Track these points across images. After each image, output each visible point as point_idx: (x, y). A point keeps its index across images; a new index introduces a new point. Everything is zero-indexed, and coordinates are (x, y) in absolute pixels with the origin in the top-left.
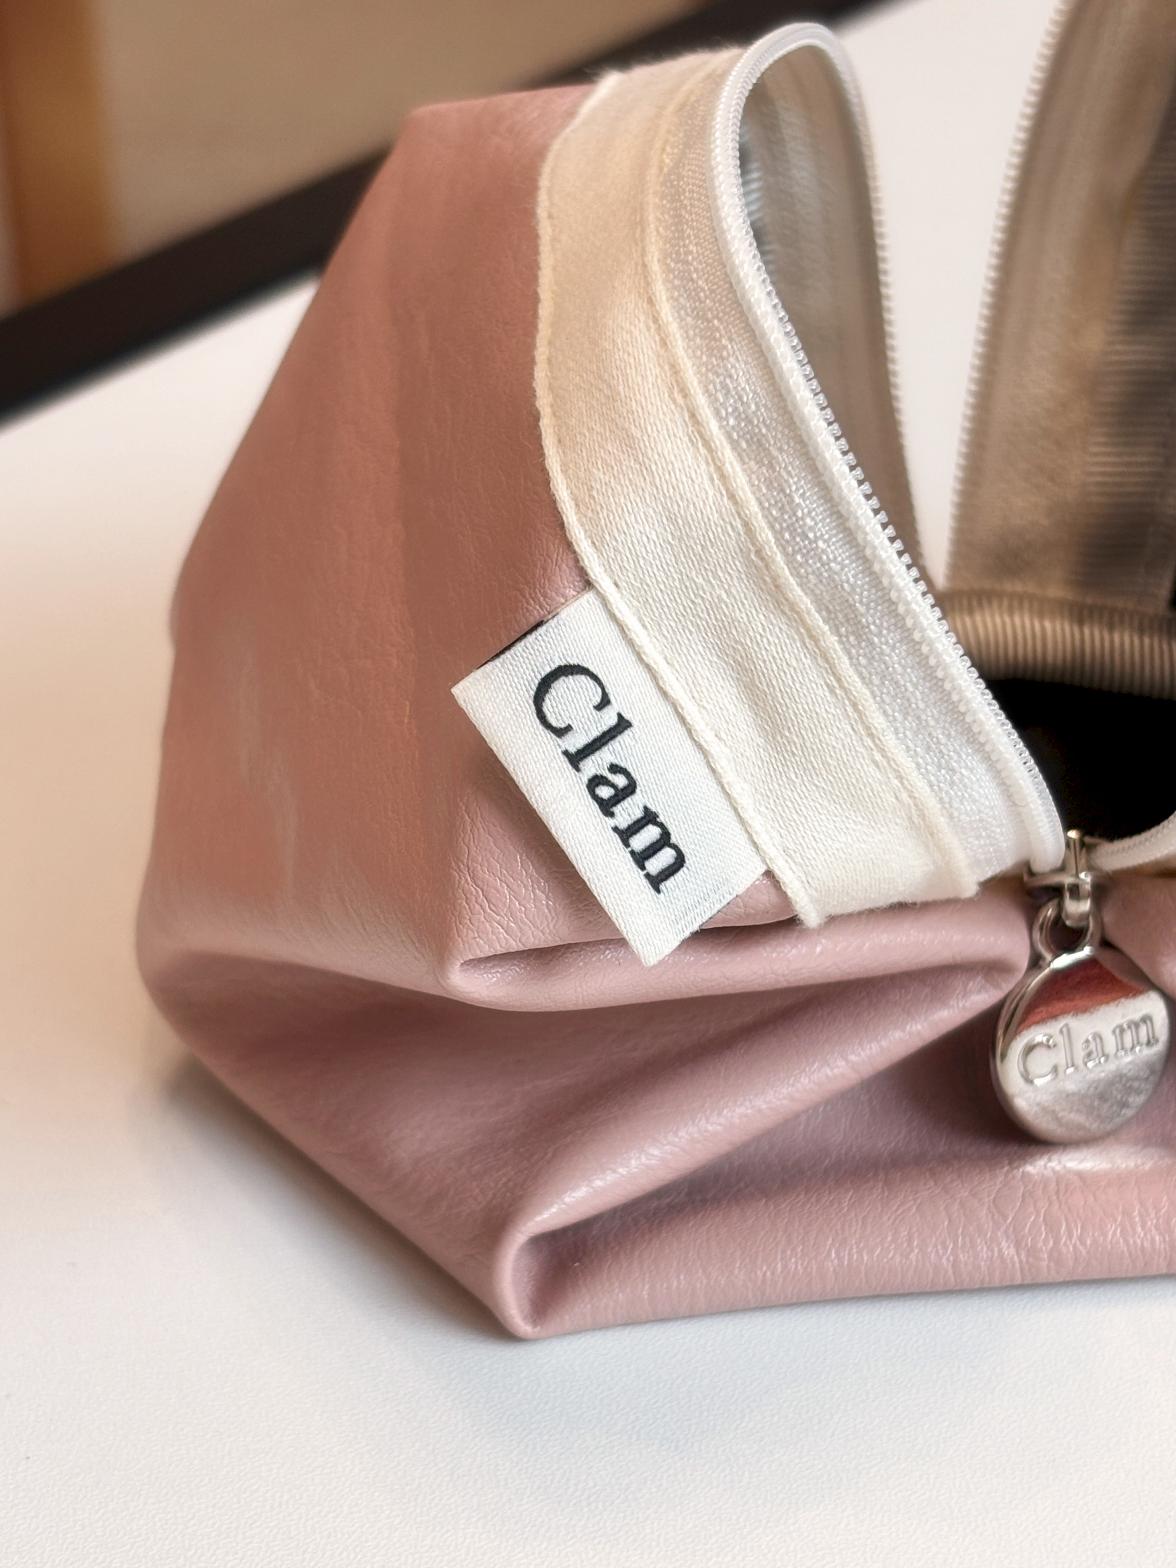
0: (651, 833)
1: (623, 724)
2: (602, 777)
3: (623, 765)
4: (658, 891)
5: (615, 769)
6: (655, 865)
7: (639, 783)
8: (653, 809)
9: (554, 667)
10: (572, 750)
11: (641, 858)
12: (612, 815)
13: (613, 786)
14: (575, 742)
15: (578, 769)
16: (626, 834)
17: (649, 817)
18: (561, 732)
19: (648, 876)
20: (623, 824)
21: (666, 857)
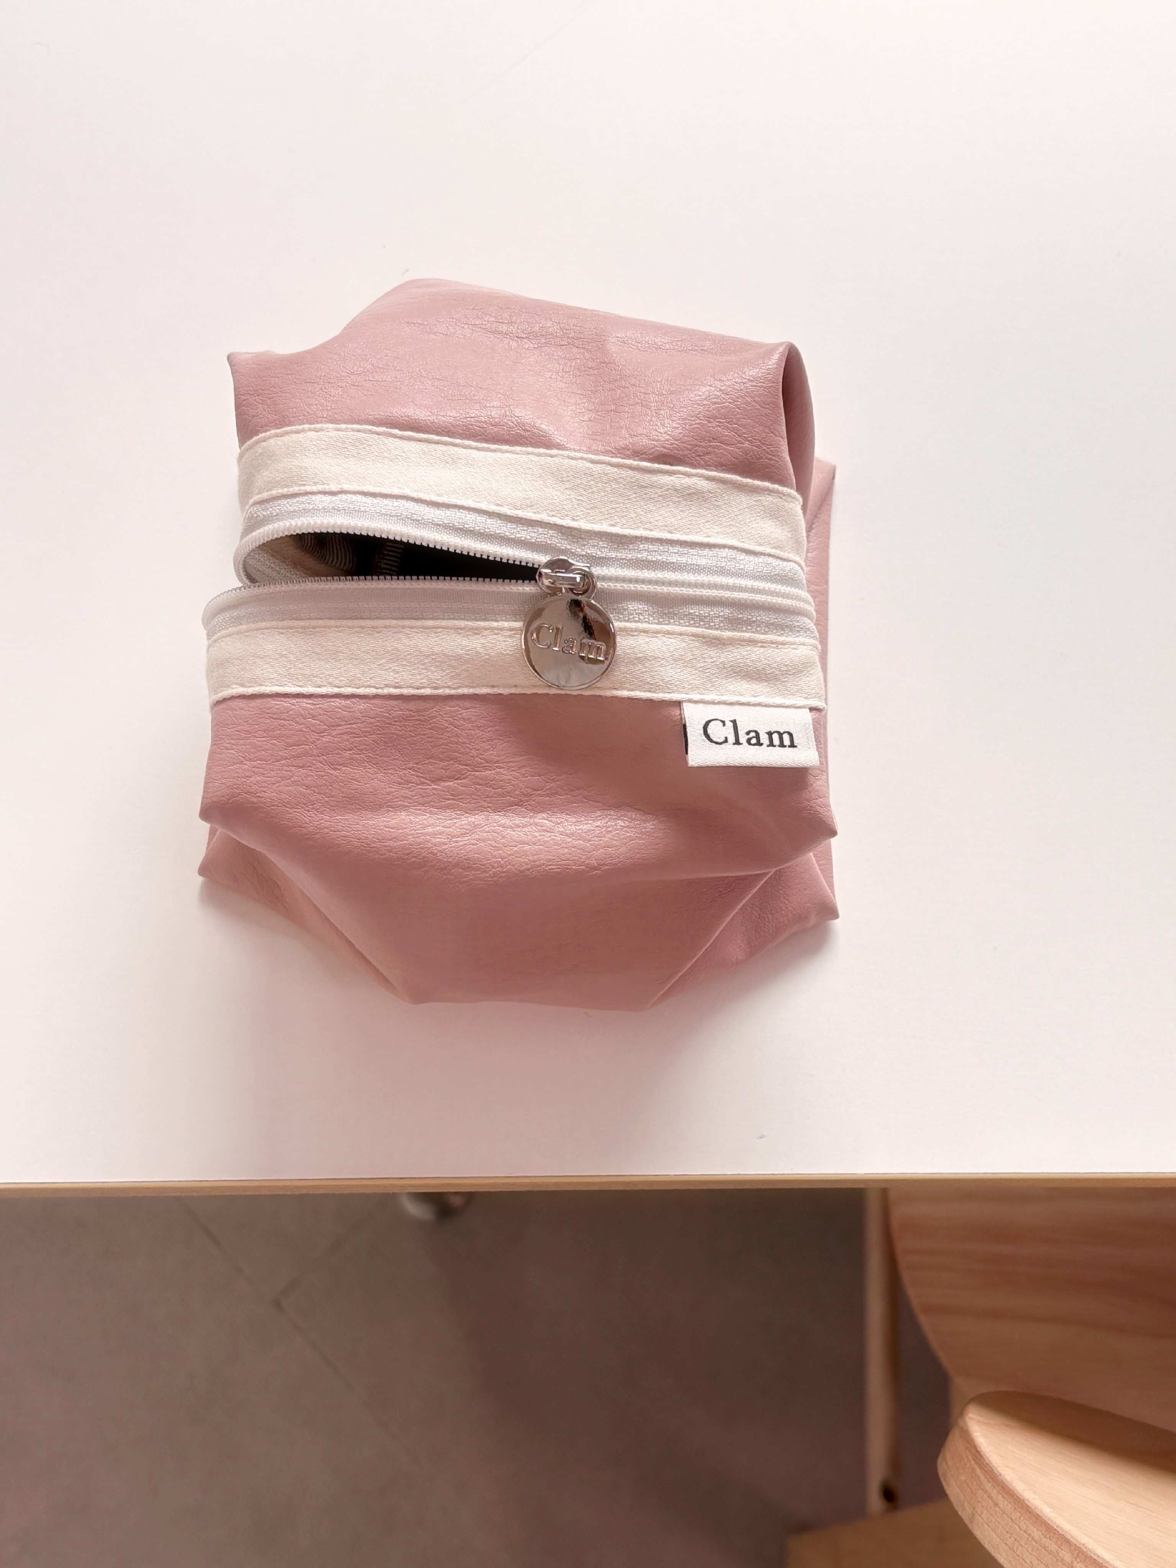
0: (776, 737)
1: (734, 722)
2: (748, 739)
3: (747, 730)
4: (796, 747)
5: (748, 733)
6: (787, 742)
7: (756, 729)
8: (768, 731)
9: (702, 729)
10: (734, 742)
11: (782, 745)
12: (762, 744)
13: (754, 737)
14: (732, 739)
15: (742, 744)
16: (771, 744)
17: (770, 734)
18: (726, 741)
19: (789, 746)
20: (768, 743)
21: (786, 738)
